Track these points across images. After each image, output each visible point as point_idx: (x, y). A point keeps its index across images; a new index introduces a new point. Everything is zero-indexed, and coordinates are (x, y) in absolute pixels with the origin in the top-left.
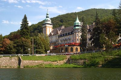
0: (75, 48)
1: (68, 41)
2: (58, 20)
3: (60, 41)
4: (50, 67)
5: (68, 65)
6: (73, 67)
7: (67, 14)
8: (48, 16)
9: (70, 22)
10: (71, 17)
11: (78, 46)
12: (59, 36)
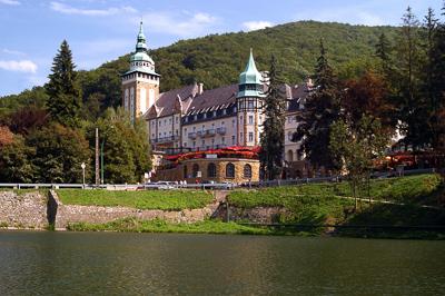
0: (240, 164)
1: (218, 141)
2: (177, 59)
3: (185, 139)
4: (157, 229)
5: (220, 226)
6: (238, 233)
7: (211, 38)
8: (144, 46)
9: (220, 69)
10: (226, 50)
11: (254, 157)
12: (183, 120)
